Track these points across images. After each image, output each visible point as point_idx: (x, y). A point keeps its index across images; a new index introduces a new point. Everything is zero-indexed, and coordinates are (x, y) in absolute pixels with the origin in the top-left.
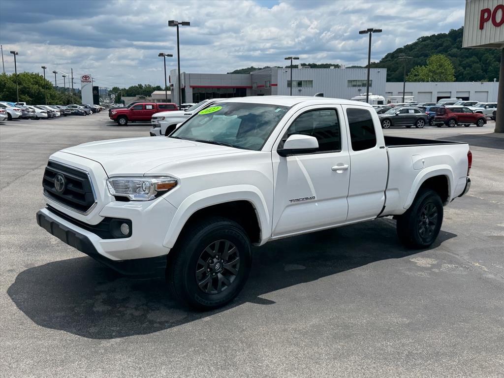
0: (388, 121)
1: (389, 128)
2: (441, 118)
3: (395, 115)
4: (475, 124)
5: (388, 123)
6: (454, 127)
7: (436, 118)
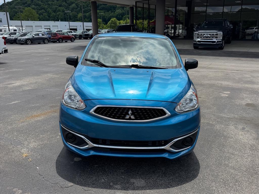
0: (29, 40)
1: (30, 44)
2: (54, 38)
3: (32, 37)
4: (70, 41)
5: (30, 41)
6: (62, 42)
7: (52, 38)
